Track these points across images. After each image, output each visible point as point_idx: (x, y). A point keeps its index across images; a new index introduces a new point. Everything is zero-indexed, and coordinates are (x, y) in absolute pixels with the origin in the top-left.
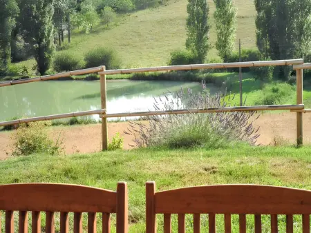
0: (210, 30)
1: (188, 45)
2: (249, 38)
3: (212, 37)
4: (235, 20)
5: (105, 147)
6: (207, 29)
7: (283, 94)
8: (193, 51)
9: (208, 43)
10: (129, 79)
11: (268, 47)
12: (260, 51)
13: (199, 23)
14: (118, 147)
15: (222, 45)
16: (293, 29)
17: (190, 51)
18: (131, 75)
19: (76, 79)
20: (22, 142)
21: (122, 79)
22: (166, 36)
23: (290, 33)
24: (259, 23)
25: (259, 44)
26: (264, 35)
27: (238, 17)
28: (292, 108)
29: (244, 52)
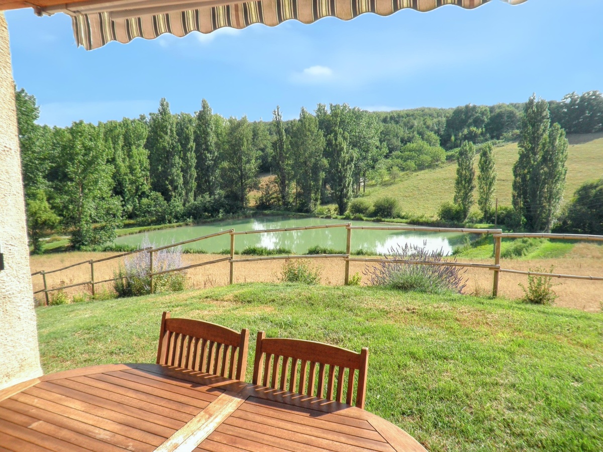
0: (475, 189)
1: (455, 200)
2: (507, 198)
3: (475, 195)
4: (496, 182)
5: (347, 283)
6: (472, 188)
7: (531, 245)
8: (459, 205)
9: (472, 199)
10: (406, 223)
11: (522, 206)
12: (515, 207)
13: (466, 183)
14: (357, 284)
15: (483, 202)
16: (544, 192)
17: (457, 205)
18: (408, 221)
19: (366, 220)
20: (290, 271)
21: (401, 223)
22: (440, 192)
23: (541, 196)
24: (515, 187)
25: (515, 203)
26: (519, 196)
27: (498, 180)
28: (491, 268)
29: (501, 209)
